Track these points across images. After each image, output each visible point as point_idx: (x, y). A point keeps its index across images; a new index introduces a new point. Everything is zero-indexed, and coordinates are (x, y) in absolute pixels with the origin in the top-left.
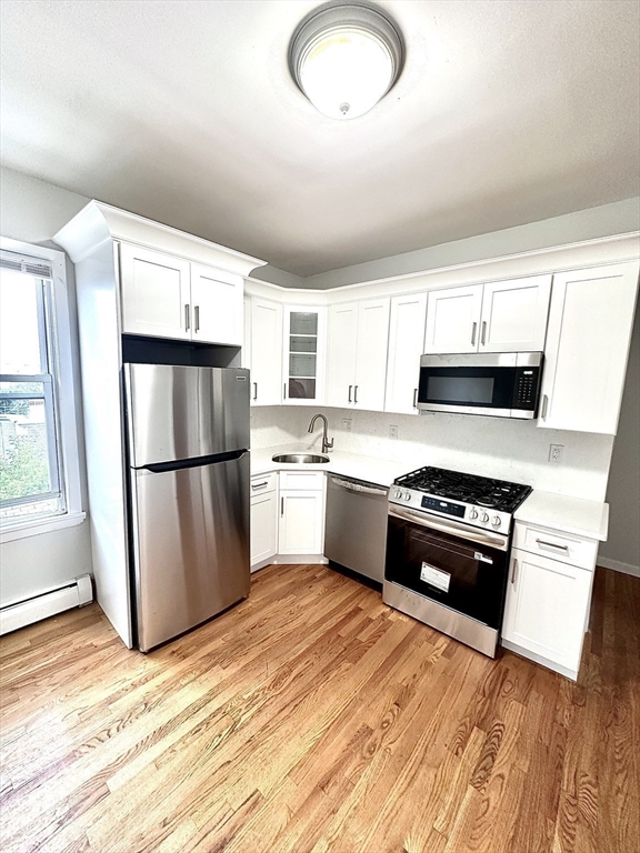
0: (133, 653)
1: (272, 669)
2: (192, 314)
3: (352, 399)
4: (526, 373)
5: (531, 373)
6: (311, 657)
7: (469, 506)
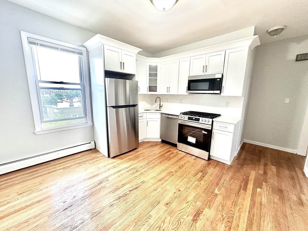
0: (108, 158)
1: (146, 162)
2: (122, 65)
3: (168, 91)
4: (218, 80)
5: (219, 80)
6: (157, 160)
7: (201, 118)
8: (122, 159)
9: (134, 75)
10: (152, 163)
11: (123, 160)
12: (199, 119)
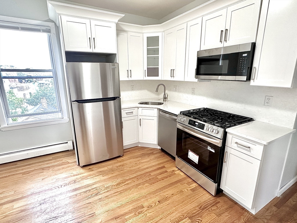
1: (119, 180)
3: (172, 76)
6: (135, 180)
7: (206, 124)
8: (92, 171)
9: (115, 55)
10: (125, 184)
11: (91, 173)
12: (204, 125)
